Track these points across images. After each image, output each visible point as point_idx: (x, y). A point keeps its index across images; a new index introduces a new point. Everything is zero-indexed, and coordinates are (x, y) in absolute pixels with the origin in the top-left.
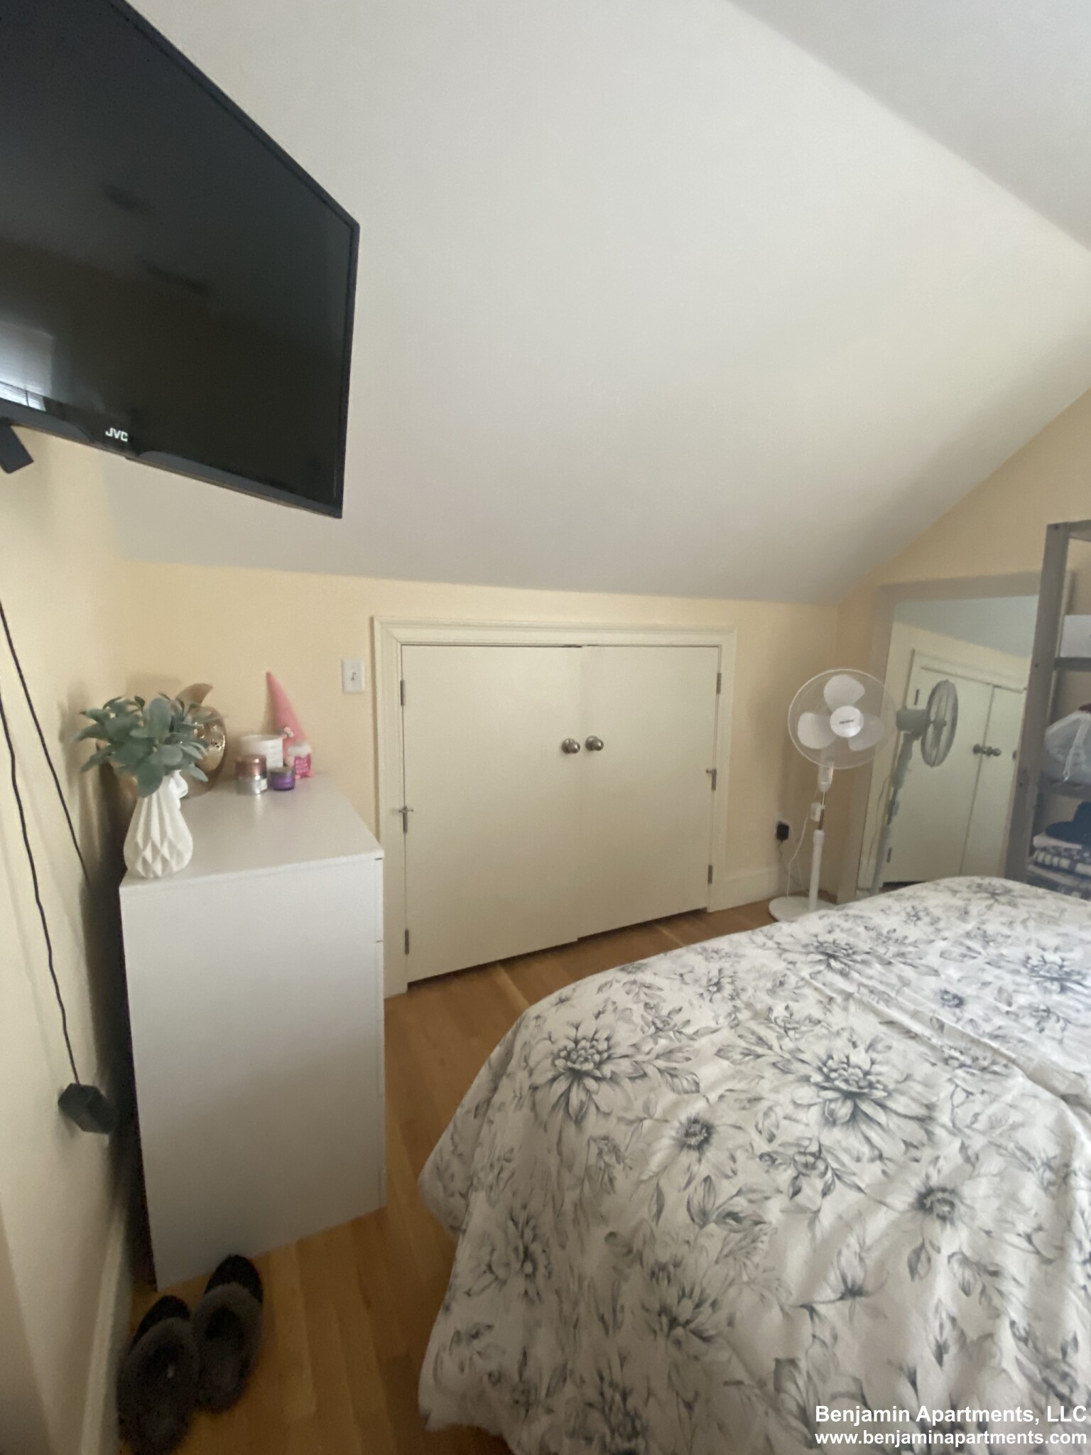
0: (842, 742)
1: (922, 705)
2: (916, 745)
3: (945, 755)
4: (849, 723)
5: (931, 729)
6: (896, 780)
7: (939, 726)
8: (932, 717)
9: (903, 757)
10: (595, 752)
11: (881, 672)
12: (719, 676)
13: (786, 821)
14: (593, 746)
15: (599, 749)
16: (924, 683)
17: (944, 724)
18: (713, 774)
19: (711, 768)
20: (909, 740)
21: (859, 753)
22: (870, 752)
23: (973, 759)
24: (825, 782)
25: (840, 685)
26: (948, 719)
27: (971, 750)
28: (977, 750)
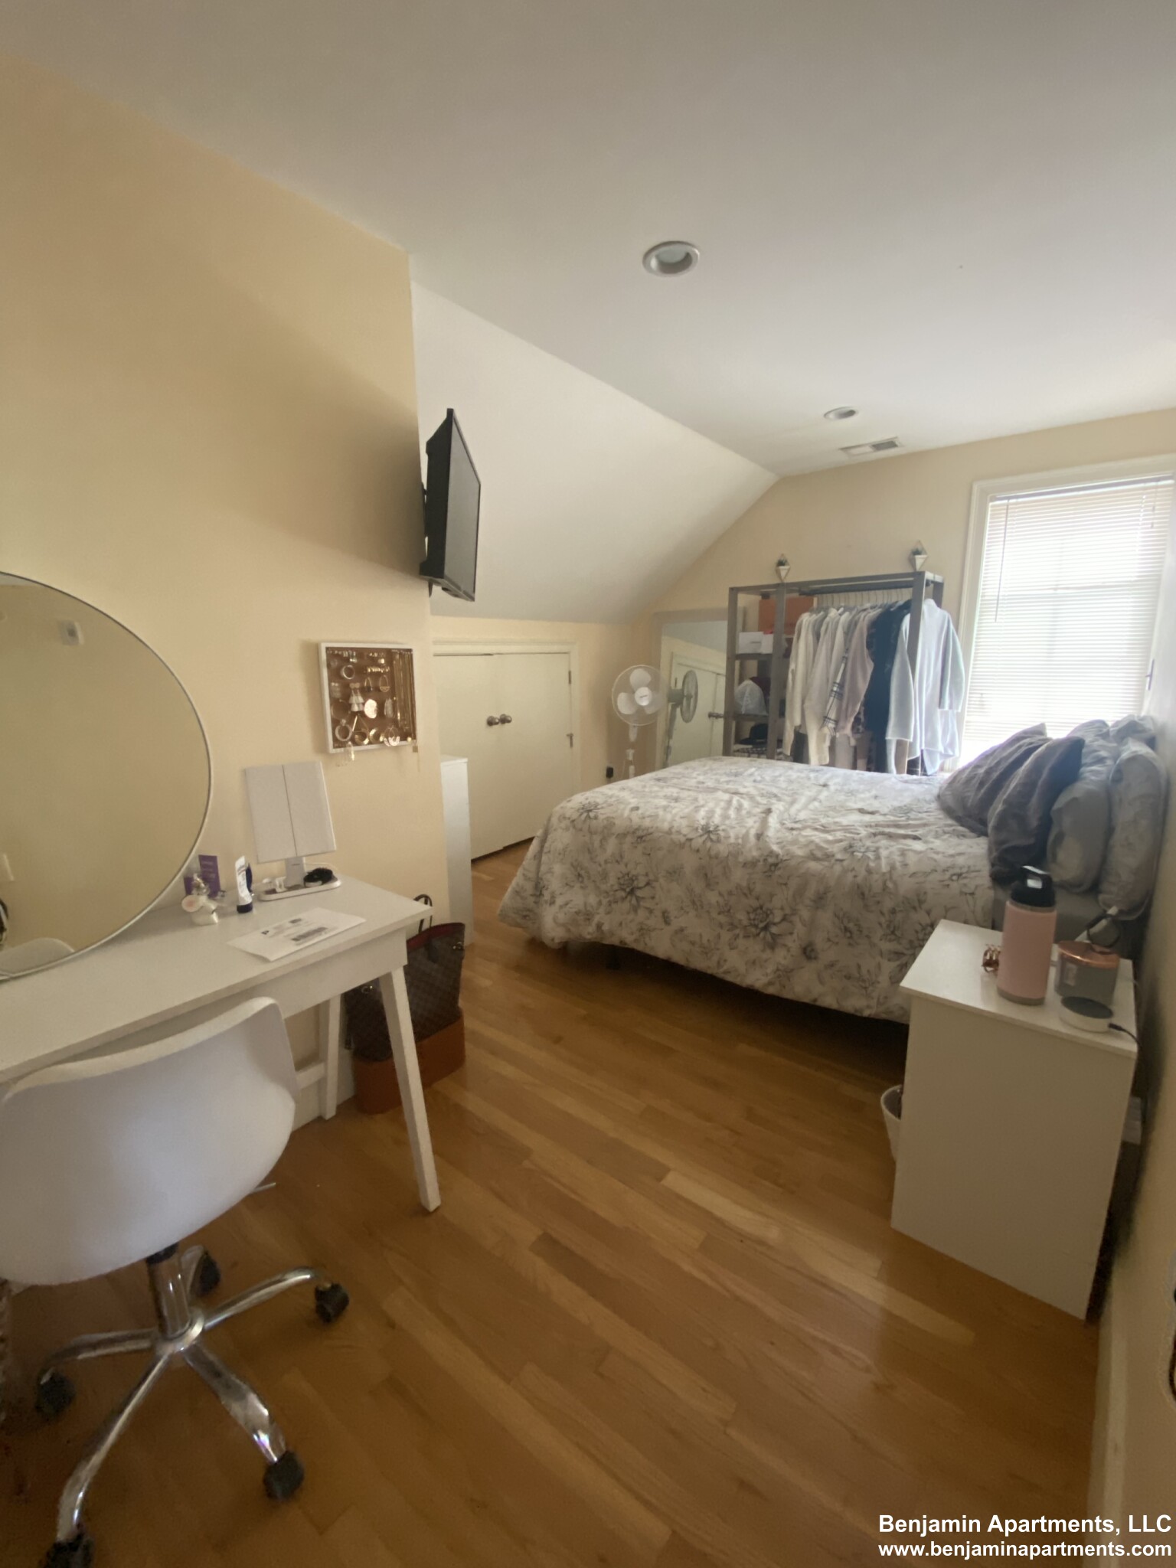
0: (641, 709)
1: (680, 686)
2: (678, 710)
3: (692, 717)
4: (644, 697)
5: (685, 700)
6: (669, 733)
7: (689, 697)
8: (685, 693)
9: (672, 720)
10: (507, 724)
11: (658, 666)
12: (570, 673)
13: (611, 766)
14: (504, 720)
15: (509, 721)
16: (679, 674)
17: (691, 697)
18: (571, 736)
19: (569, 732)
20: (674, 707)
21: (650, 715)
22: (655, 715)
23: (707, 721)
24: (633, 736)
25: (638, 675)
26: (693, 693)
27: (707, 716)
28: (711, 715)
